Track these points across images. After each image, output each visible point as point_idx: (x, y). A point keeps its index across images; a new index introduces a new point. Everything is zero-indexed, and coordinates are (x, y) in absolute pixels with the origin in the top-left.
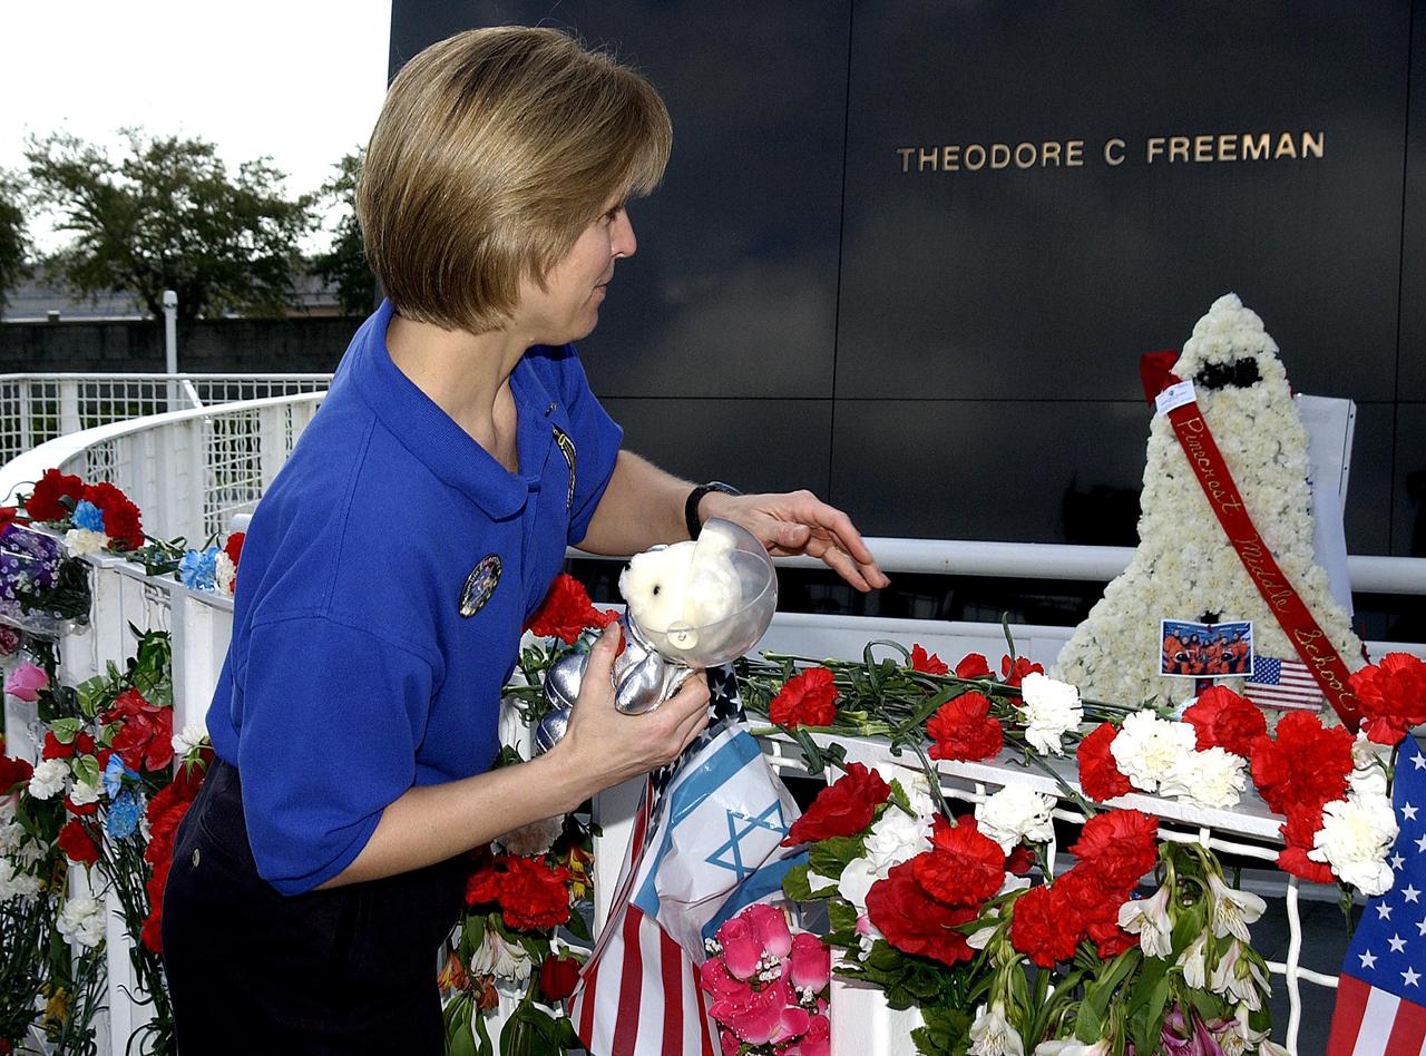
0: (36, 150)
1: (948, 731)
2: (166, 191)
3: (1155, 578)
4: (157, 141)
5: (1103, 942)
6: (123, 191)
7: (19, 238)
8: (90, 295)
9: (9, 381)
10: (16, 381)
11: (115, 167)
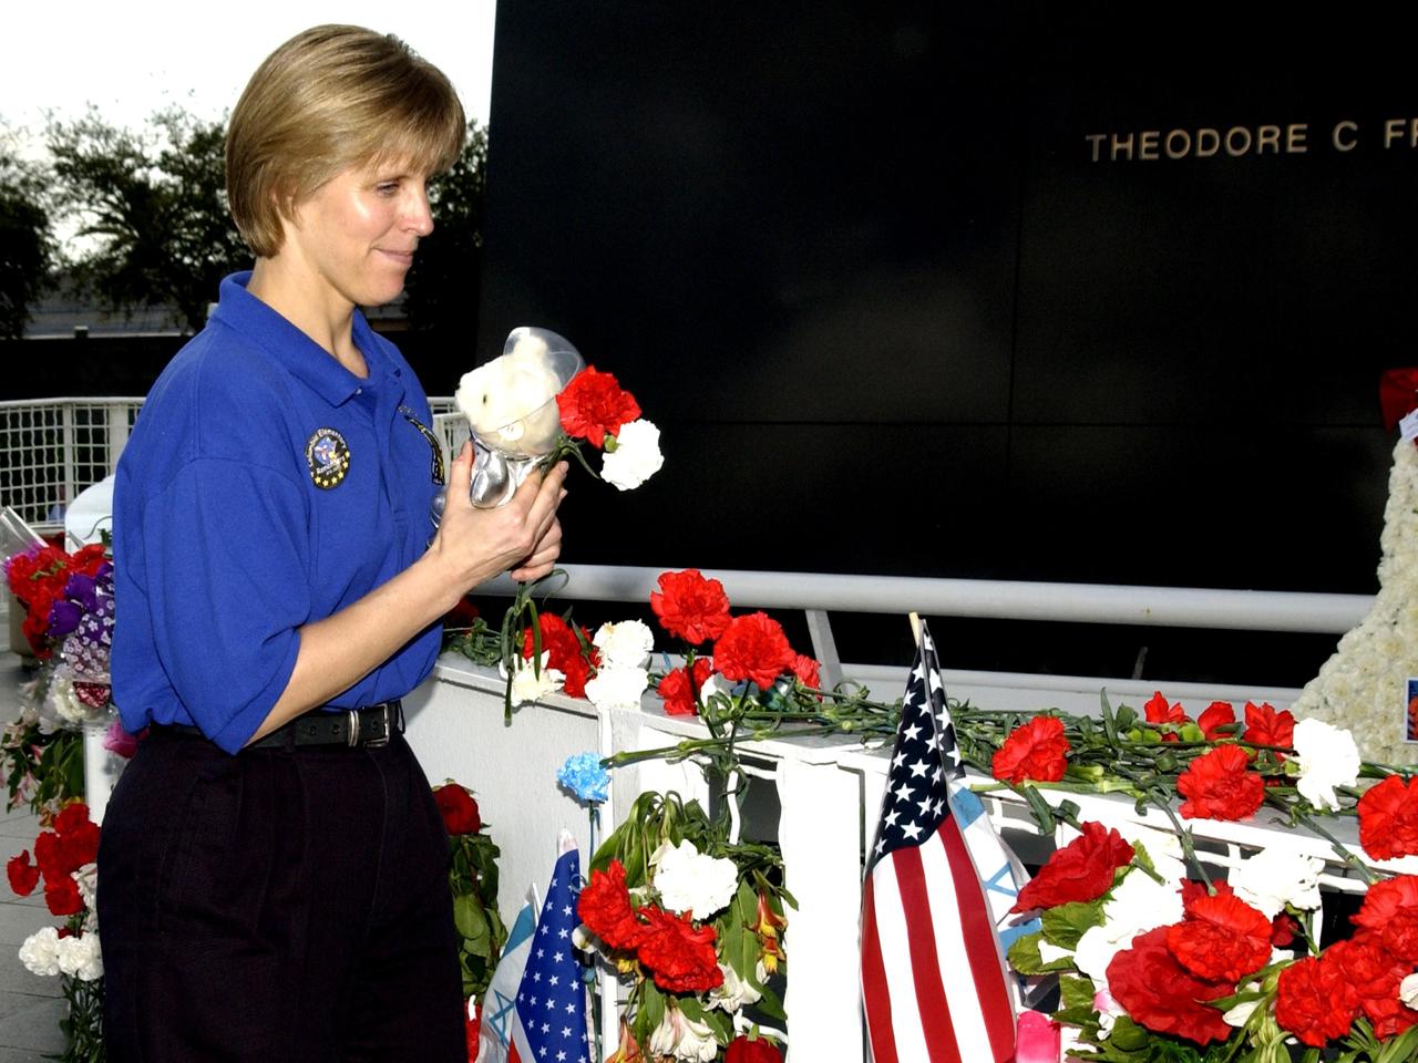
0: (62, 143)
1: (1203, 788)
2: (209, 188)
3: (1398, 629)
4: (200, 131)
5: (1382, 1020)
6: (160, 188)
7: (43, 243)
8: (123, 308)
9: (52, 406)
10: (60, 405)
11: (152, 162)
